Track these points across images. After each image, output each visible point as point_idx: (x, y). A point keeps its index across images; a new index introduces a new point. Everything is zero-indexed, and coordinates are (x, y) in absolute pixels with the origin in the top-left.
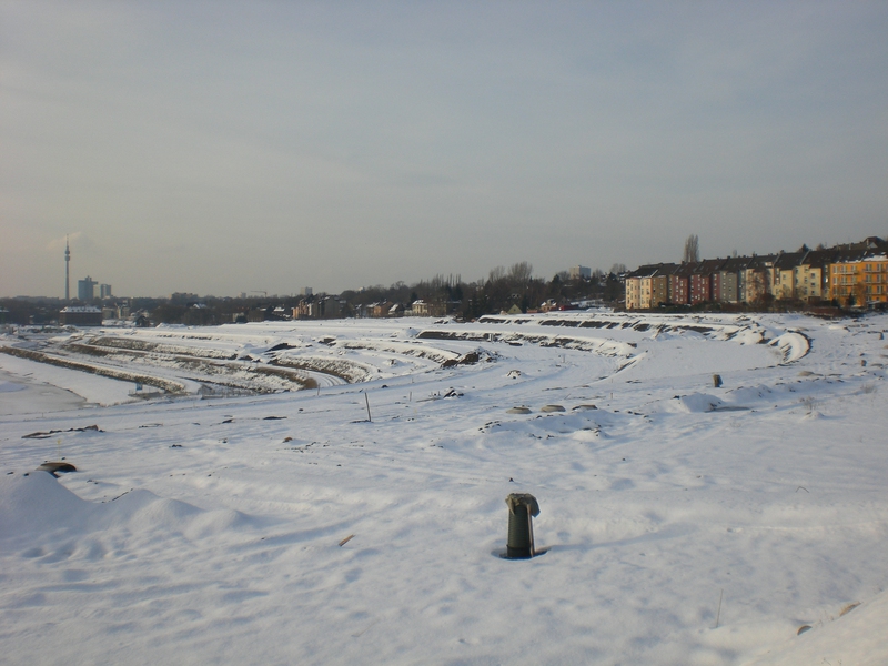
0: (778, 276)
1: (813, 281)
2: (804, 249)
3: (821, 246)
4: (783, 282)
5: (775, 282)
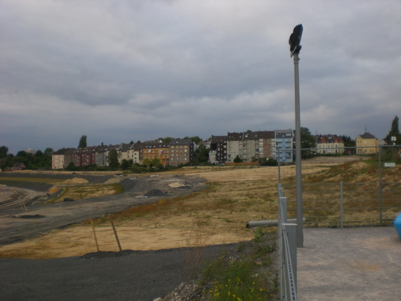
0: (121, 154)
1: (135, 156)
2: (132, 142)
3: (139, 142)
4: (123, 157)
5: (119, 157)
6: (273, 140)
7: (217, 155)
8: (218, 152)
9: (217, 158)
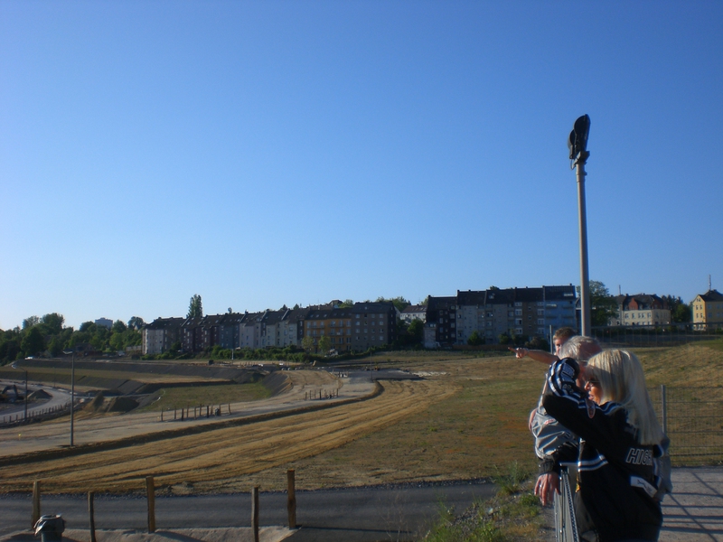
0: (265, 329)
1: (291, 333)
2: (285, 308)
3: (297, 306)
4: (268, 334)
5: (262, 334)
6: (540, 304)
7: (437, 332)
8: (439, 326)
9: (438, 337)
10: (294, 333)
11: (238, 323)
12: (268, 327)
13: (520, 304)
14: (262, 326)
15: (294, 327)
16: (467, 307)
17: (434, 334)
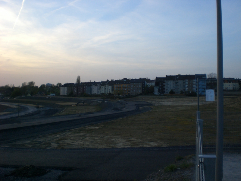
1: (109, 89)
2: (108, 80)
3: (112, 80)
4: (102, 89)
5: (100, 89)
6: (194, 80)
7: (159, 89)
8: (160, 87)
9: (159, 91)
10: (111, 89)
11: (92, 85)
12: (102, 87)
13: (187, 80)
14: (100, 87)
15: (110, 87)
16: (169, 81)
17: (158, 90)
